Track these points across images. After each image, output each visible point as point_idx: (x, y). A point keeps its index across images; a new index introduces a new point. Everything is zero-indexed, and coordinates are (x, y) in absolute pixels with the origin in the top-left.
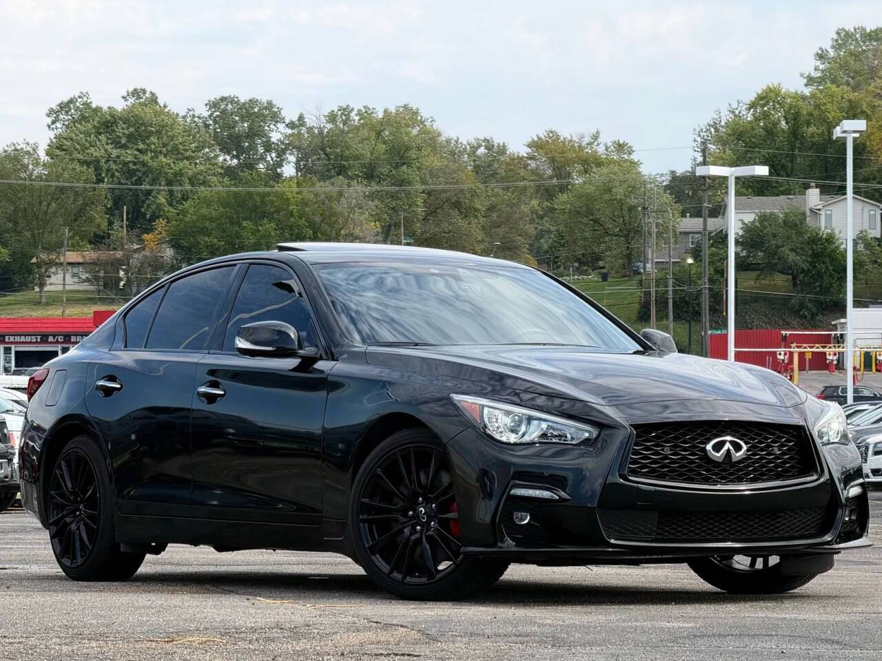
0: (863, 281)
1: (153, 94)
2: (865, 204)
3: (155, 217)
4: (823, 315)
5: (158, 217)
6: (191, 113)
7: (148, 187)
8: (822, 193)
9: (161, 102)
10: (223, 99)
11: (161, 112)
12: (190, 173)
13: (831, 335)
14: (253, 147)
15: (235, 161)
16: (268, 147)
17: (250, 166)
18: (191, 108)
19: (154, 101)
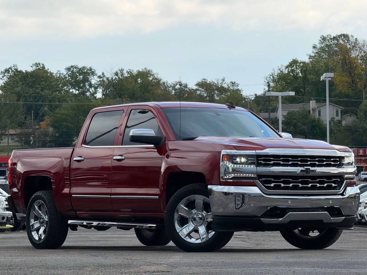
0: (334, 138)
1: (43, 64)
2: (334, 107)
3: (44, 115)
5: (46, 115)
6: (59, 72)
7: (41, 103)
8: (317, 102)
9: (46, 69)
10: (72, 67)
11: (46, 72)
12: (59, 97)
14: (84, 86)
15: (77, 92)
16: (91, 85)
17: (83, 93)
18: (59, 70)
19: (44, 68)
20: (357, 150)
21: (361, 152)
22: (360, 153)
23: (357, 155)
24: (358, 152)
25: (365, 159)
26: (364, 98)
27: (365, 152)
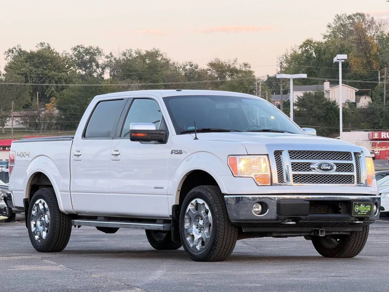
1: (48, 45)
2: (349, 88)
3: (51, 96)
4: (331, 135)
5: (53, 96)
6: (65, 52)
7: (48, 85)
8: (330, 84)
9: (52, 48)
10: (78, 46)
11: (52, 52)
12: (65, 78)
14: (91, 66)
15: (84, 72)
16: (98, 66)
17: (90, 74)
18: (65, 50)
19: (49, 48)
20: (371, 133)
21: (376, 135)
22: (374, 136)
23: (371, 139)
24: (373, 135)
25: (379, 142)
26: (379, 79)
27: (380, 135)
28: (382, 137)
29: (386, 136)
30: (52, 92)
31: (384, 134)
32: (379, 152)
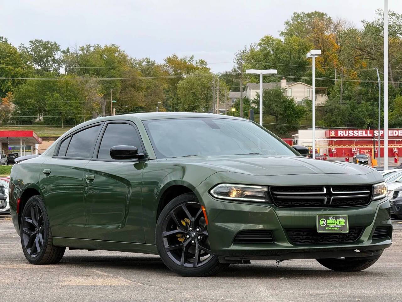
0: (305, 118)
1: (6, 39)
2: (305, 86)
3: (7, 91)
4: (289, 132)
5: (9, 91)
6: (23, 46)
7: (4, 78)
8: (287, 81)
9: (9, 43)
10: (36, 40)
11: (9, 47)
12: (21, 73)
13: (292, 141)
14: (47, 61)
15: (40, 68)
16: (54, 61)
17: (46, 69)
19: (6, 42)
20: (328, 131)
21: (333, 133)
22: (331, 134)
23: (329, 136)
24: (330, 133)
25: (336, 140)
26: (336, 77)
27: (337, 133)
28: (339, 135)
29: (343, 134)
30: (9, 86)
31: (341, 132)
32: (336, 150)
